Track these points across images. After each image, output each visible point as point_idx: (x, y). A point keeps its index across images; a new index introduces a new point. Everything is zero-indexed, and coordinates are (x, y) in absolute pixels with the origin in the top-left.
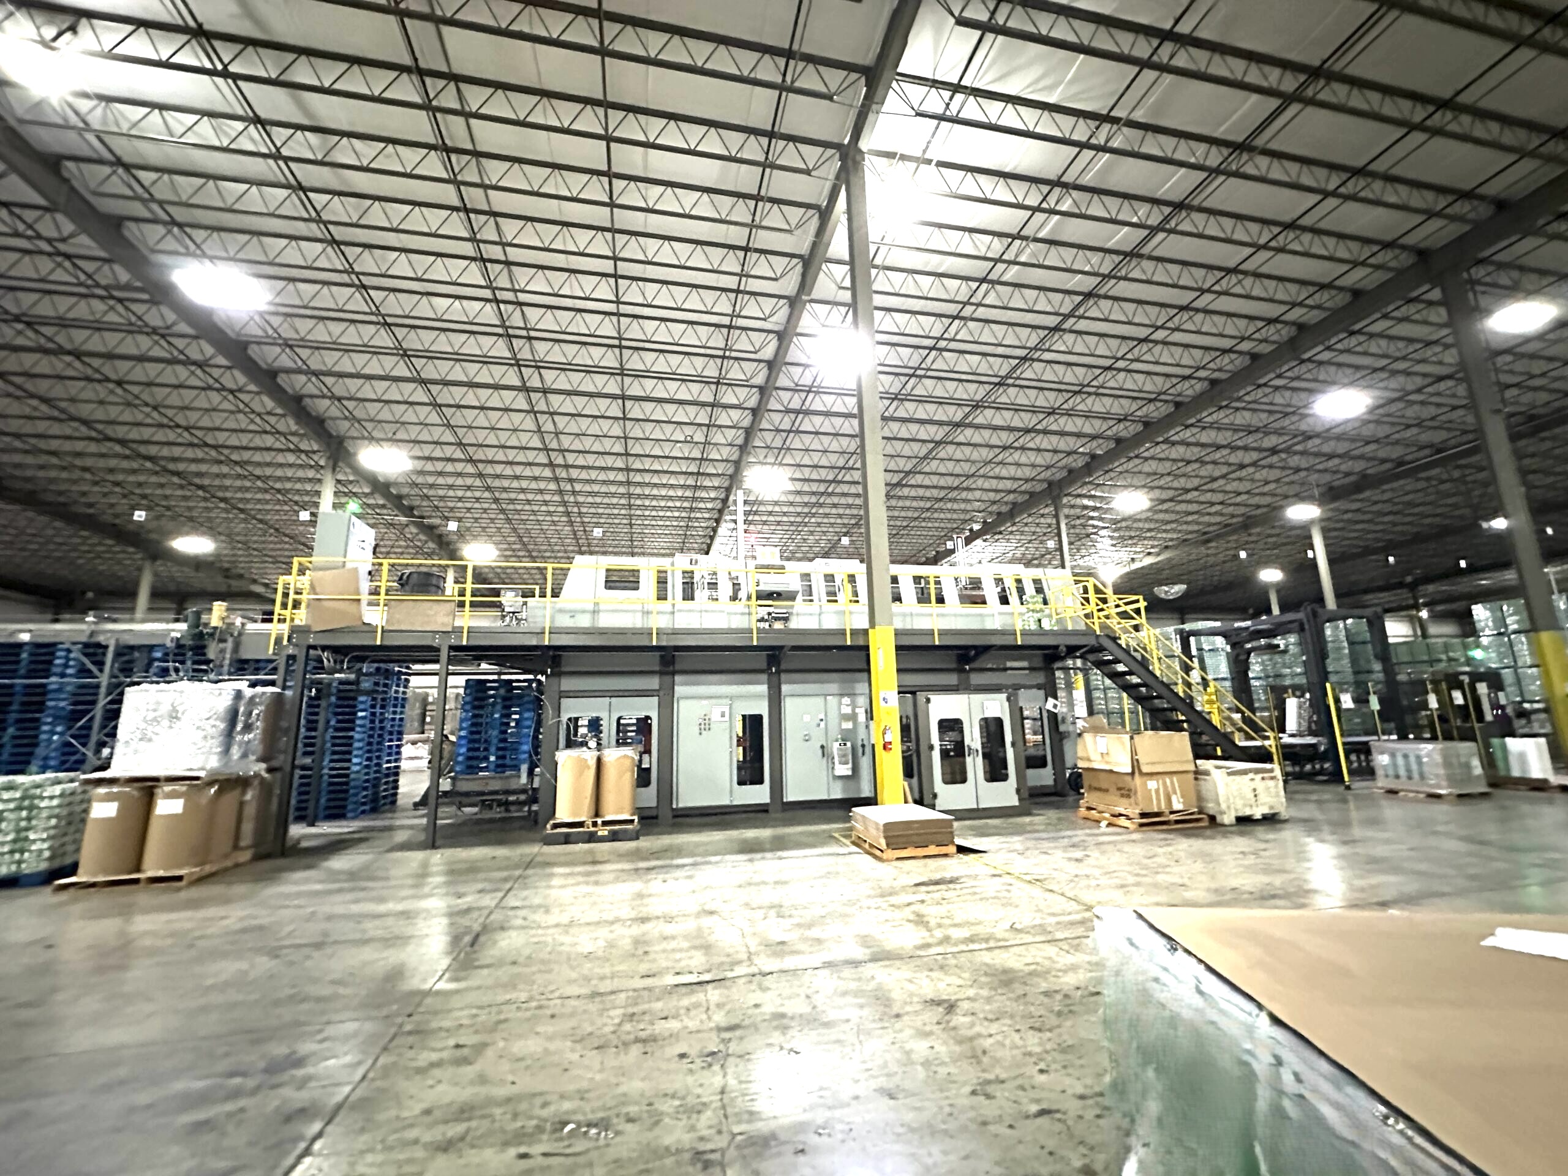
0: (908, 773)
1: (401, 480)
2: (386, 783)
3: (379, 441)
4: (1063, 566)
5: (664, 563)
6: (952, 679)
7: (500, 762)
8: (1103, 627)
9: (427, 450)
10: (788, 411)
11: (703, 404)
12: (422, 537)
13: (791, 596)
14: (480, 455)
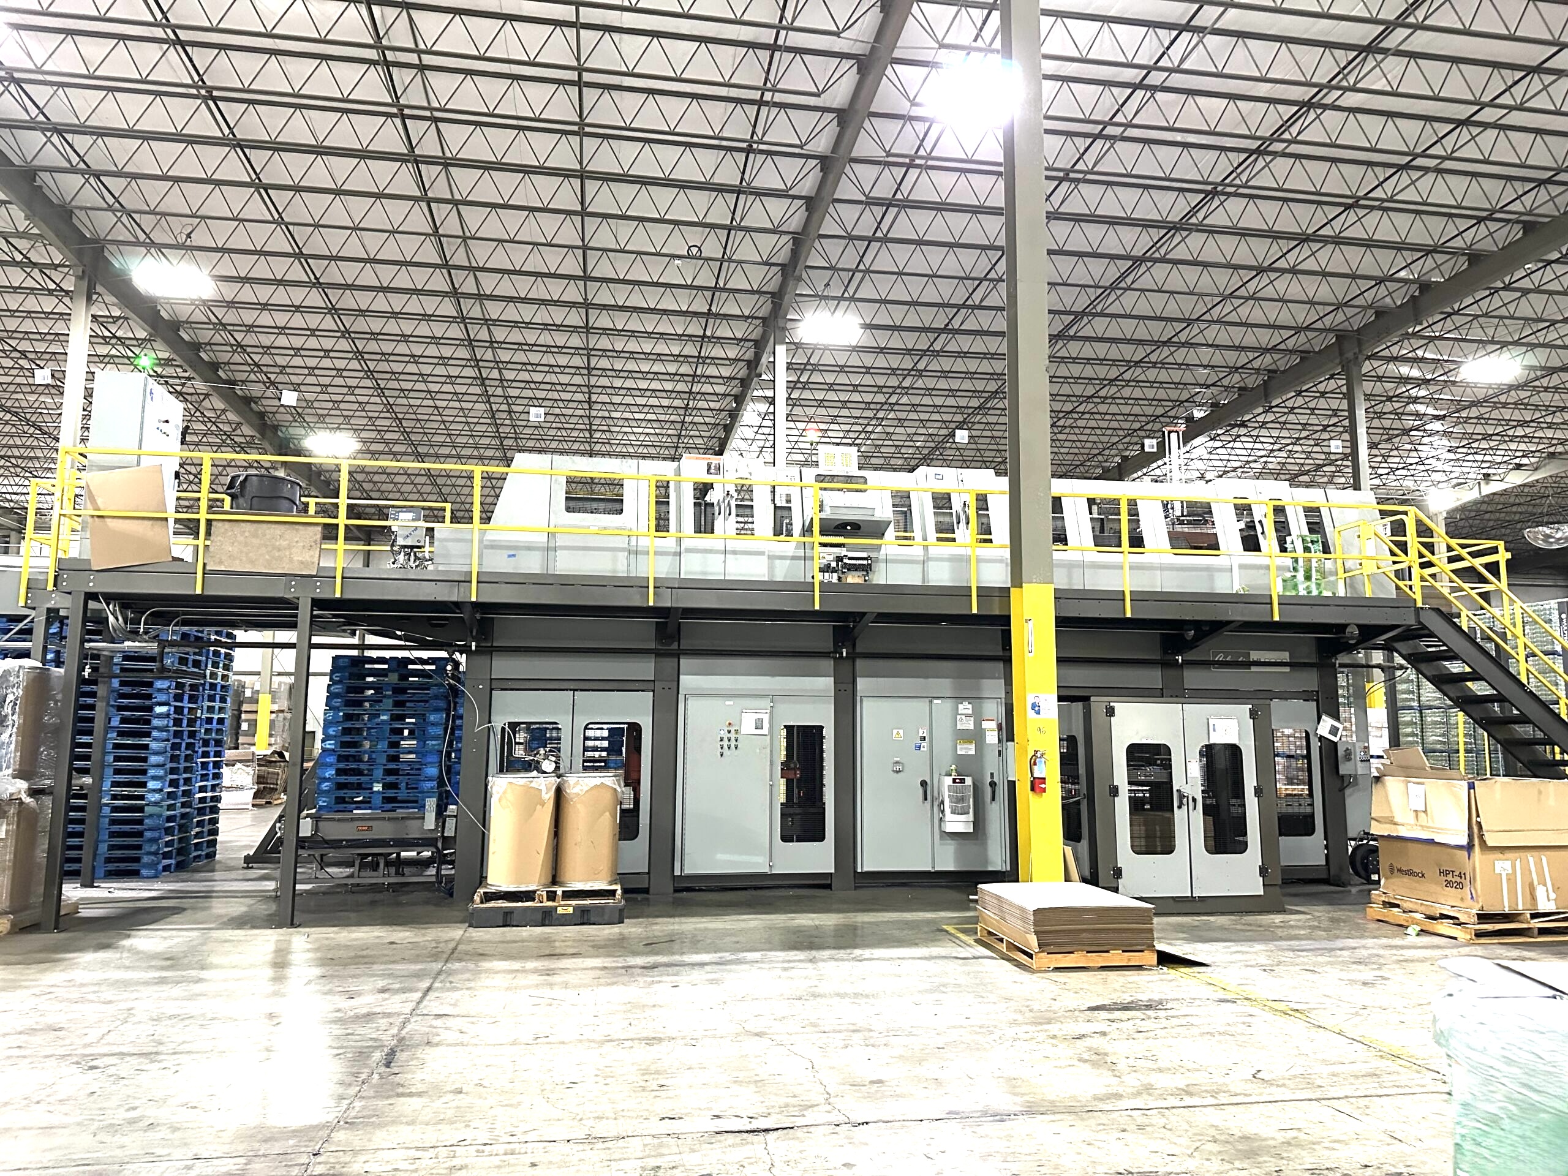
0: (1071, 833)
1: (199, 316)
2: (200, 824)
3: (160, 247)
4: (1357, 486)
5: (665, 469)
6: (1154, 677)
7: (391, 793)
8: (1429, 593)
9: (244, 265)
10: (870, 202)
11: (721, 189)
12: (232, 416)
13: (877, 530)
14: (333, 274)
